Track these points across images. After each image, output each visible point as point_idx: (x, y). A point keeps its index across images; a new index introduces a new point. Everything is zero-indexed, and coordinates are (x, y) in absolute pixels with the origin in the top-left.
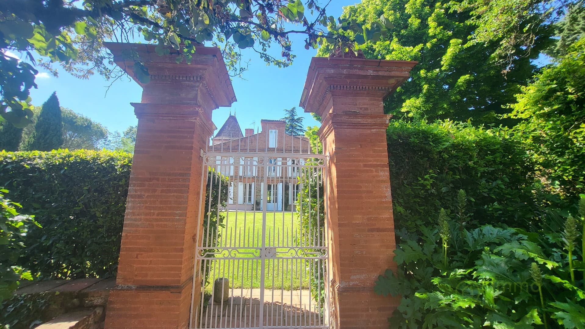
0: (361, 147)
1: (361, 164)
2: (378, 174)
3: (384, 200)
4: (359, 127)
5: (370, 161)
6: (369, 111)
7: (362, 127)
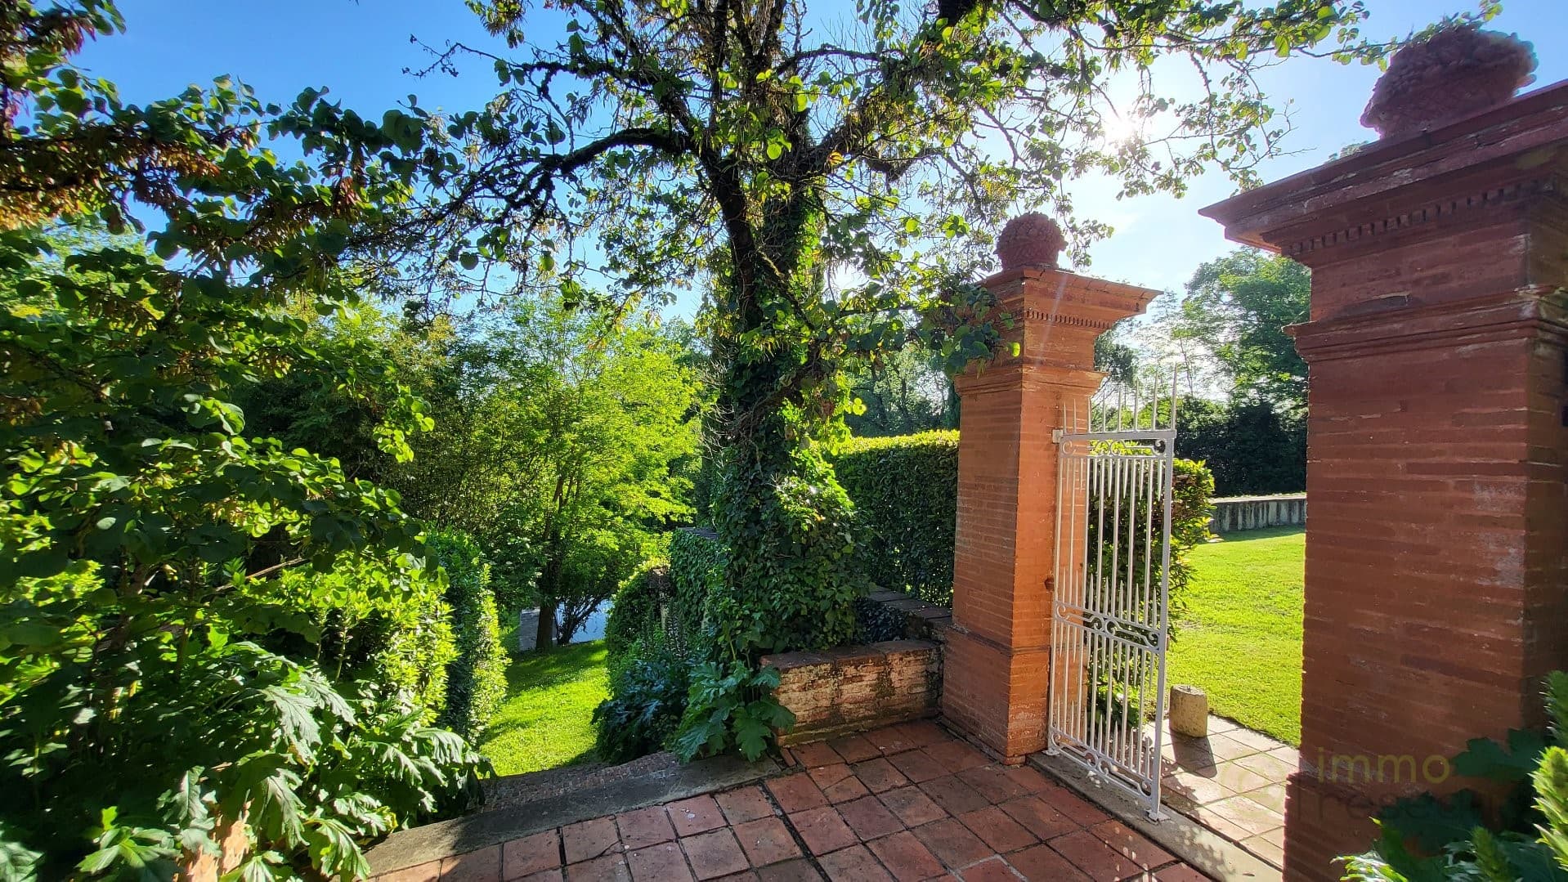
0: (1404, 409)
1: (1401, 464)
2: (1467, 495)
3: (1485, 583)
4: (1396, 348)
5: (1440, 453)
6: (1454, 284)
7: (1409, 346)
